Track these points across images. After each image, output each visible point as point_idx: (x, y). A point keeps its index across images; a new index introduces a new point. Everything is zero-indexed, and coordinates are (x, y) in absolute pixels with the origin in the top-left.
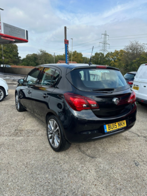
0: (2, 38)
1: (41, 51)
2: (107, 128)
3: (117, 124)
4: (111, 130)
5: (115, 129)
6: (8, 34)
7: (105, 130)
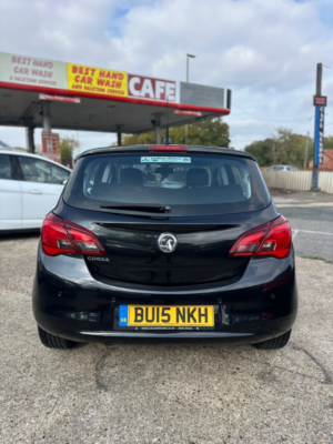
0: (177, 112)
1: (280, 132)
2: (130, 316)
3: (172, 311)
4: (144, 323)
5: (161, 323)
6: (189, 104)
7: (122, 320)
